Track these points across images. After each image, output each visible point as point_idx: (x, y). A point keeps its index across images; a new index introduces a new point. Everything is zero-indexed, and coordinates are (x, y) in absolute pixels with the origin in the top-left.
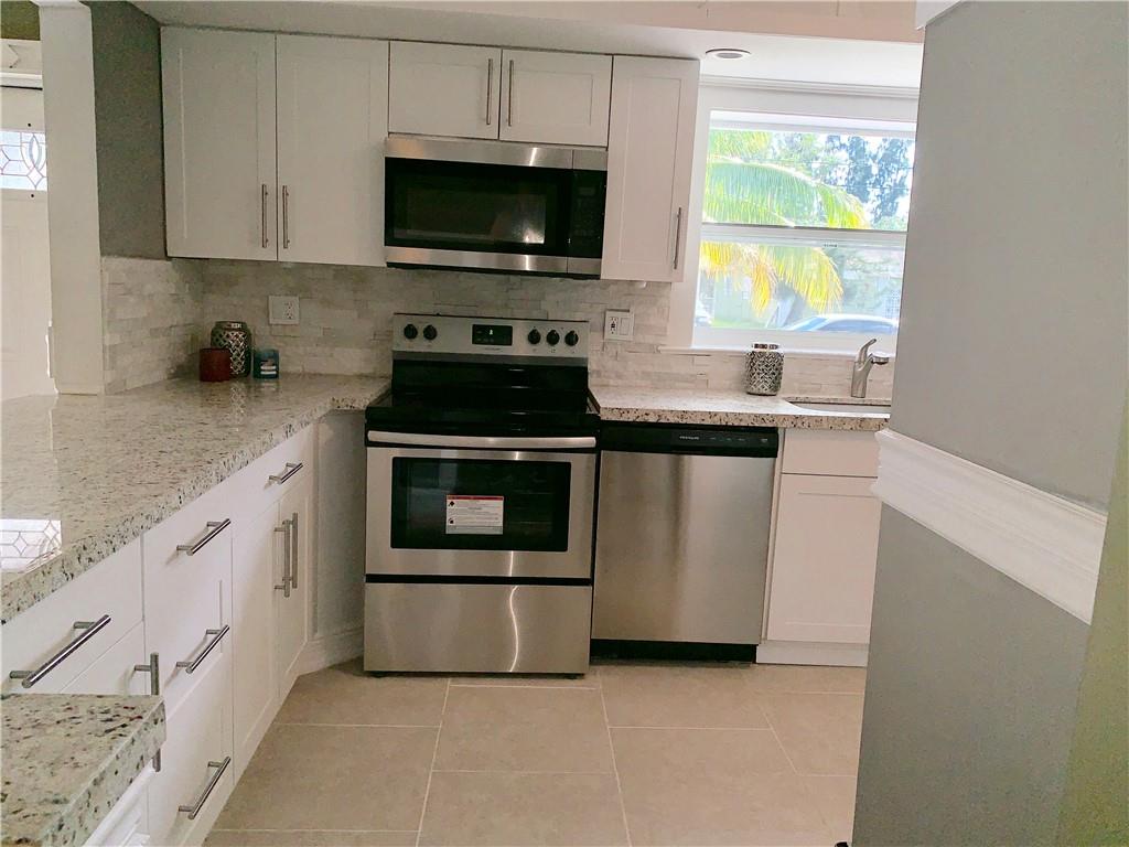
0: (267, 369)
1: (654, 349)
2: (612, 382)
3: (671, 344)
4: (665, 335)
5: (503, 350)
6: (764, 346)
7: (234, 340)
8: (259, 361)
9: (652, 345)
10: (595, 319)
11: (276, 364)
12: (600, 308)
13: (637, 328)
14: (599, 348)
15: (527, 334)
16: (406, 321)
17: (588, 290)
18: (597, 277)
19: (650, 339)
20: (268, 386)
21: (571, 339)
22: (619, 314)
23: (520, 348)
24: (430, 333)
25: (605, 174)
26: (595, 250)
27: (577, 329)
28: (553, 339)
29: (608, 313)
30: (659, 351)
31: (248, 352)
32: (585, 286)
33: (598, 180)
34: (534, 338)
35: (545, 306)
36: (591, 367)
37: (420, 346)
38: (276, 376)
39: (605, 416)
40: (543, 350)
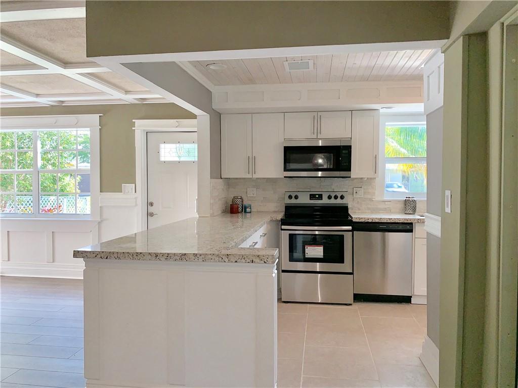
0: (248, 210)
1: (371, 200)
2: (357, 211)
3: (377, 198)
4: (375, 195)
5: (319, 202)
6: (409, 198)
7: (239, 201)
8: (246, 208)
9: (370, 199)
10: (350, 190)
11: (250, 208)
12: (352, 187)
13: (365, 193)
14: (352, 200)
15: (327, 196)
16: (289, 194)
17: (347, 181)
18: (350, 177)
19: (369, 197)
20: (248, 215)
21: (342, 197)
22: (358, 189)
23: (325, 201)
24: (296, 197)
25: (350, 146)
26: (349, 169)
27: (344, 194)
28: (336, 197)
29: (354, 188)
30: (373, 201)
31: (243, 205)
32: (346, 180)
33: (349, 148)
34: (330, 197)
35: (333, 187)
36: (349, 206)
37: (293, 201)
38: (250, 212)
39: (354, 220)
40: (333, 201)
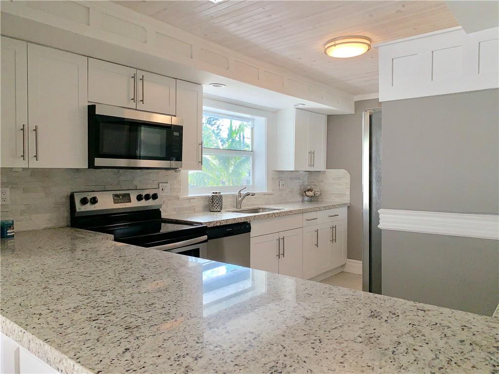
1: (177, 198)
4: (180, 192)
5: (128, 205)
6: (216, 193)
9: (176, 196)
11: (13, 228)
12: (157, 182)
13: (171, 190)
15: (136, 196)
17: (151, 175)
19: (175, 194)
21: (155, 197)
22: (165, 185)
23: (134, 204)
24: (94, 201)
27: (155, 192)
28: (147, 197)
29: (160, 184)
32: (150, 173)
33: (181, 129)
34: (139, 198)
35: (135, 183)
37: (90, 207)
40: (144, 203)
